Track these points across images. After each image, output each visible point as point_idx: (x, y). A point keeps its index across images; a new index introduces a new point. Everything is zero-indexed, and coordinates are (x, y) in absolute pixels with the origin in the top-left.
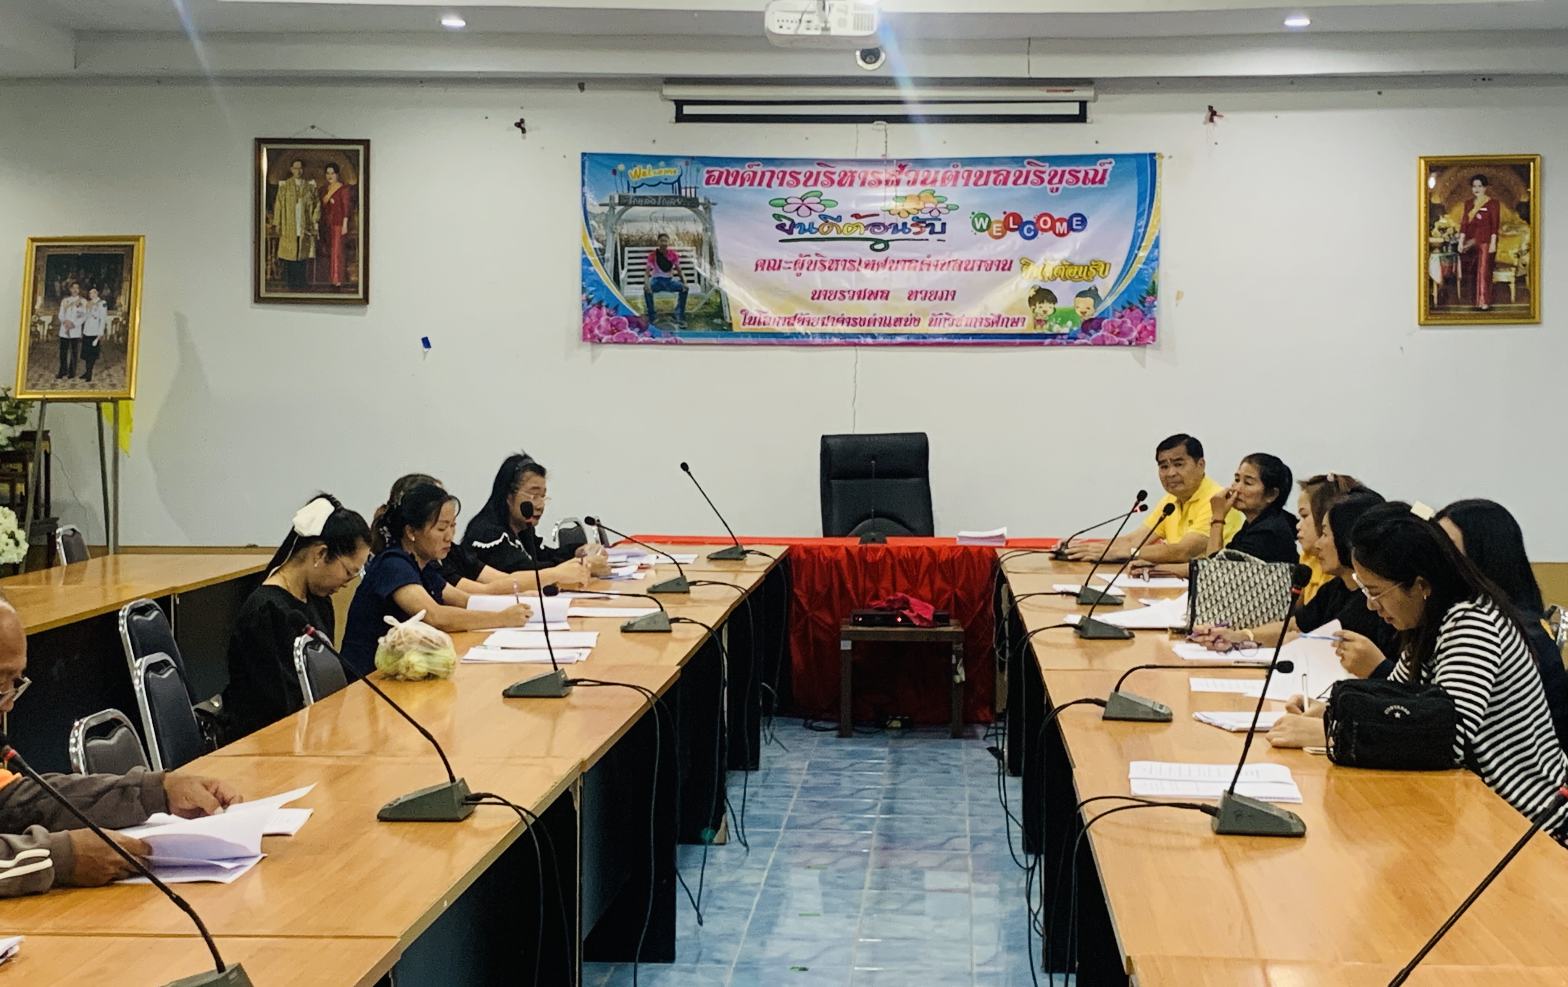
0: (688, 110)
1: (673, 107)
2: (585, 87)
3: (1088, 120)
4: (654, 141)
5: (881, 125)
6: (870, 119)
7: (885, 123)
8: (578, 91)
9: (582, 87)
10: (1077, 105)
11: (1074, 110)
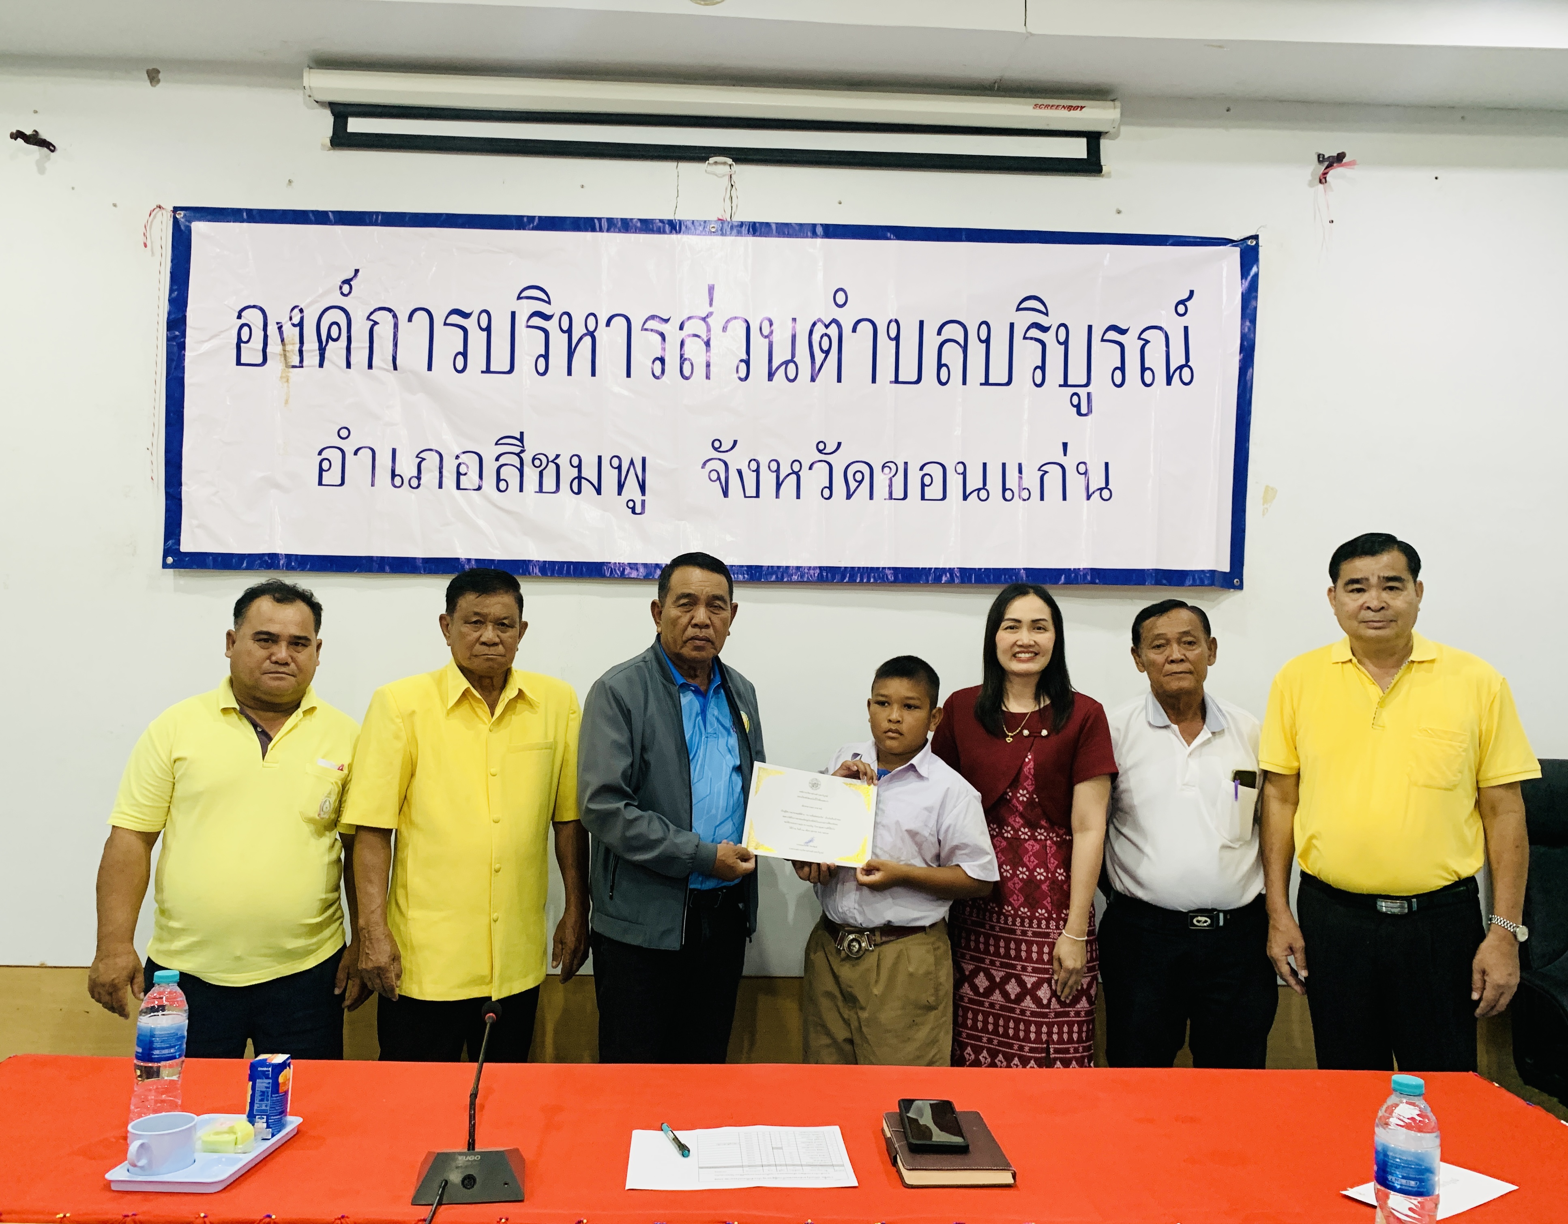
0: (356, 125)
1: (327, 120)
2: (161, 76)
3: (1103, 167)
4: (290, 181)
5: (720, 167)
6: (699, 154)
7: (730, 161)
8: (149, 84)
9: (153, 76)
10: (1084, 141)
11: (1077, 149)
